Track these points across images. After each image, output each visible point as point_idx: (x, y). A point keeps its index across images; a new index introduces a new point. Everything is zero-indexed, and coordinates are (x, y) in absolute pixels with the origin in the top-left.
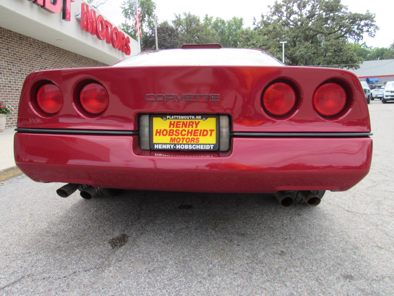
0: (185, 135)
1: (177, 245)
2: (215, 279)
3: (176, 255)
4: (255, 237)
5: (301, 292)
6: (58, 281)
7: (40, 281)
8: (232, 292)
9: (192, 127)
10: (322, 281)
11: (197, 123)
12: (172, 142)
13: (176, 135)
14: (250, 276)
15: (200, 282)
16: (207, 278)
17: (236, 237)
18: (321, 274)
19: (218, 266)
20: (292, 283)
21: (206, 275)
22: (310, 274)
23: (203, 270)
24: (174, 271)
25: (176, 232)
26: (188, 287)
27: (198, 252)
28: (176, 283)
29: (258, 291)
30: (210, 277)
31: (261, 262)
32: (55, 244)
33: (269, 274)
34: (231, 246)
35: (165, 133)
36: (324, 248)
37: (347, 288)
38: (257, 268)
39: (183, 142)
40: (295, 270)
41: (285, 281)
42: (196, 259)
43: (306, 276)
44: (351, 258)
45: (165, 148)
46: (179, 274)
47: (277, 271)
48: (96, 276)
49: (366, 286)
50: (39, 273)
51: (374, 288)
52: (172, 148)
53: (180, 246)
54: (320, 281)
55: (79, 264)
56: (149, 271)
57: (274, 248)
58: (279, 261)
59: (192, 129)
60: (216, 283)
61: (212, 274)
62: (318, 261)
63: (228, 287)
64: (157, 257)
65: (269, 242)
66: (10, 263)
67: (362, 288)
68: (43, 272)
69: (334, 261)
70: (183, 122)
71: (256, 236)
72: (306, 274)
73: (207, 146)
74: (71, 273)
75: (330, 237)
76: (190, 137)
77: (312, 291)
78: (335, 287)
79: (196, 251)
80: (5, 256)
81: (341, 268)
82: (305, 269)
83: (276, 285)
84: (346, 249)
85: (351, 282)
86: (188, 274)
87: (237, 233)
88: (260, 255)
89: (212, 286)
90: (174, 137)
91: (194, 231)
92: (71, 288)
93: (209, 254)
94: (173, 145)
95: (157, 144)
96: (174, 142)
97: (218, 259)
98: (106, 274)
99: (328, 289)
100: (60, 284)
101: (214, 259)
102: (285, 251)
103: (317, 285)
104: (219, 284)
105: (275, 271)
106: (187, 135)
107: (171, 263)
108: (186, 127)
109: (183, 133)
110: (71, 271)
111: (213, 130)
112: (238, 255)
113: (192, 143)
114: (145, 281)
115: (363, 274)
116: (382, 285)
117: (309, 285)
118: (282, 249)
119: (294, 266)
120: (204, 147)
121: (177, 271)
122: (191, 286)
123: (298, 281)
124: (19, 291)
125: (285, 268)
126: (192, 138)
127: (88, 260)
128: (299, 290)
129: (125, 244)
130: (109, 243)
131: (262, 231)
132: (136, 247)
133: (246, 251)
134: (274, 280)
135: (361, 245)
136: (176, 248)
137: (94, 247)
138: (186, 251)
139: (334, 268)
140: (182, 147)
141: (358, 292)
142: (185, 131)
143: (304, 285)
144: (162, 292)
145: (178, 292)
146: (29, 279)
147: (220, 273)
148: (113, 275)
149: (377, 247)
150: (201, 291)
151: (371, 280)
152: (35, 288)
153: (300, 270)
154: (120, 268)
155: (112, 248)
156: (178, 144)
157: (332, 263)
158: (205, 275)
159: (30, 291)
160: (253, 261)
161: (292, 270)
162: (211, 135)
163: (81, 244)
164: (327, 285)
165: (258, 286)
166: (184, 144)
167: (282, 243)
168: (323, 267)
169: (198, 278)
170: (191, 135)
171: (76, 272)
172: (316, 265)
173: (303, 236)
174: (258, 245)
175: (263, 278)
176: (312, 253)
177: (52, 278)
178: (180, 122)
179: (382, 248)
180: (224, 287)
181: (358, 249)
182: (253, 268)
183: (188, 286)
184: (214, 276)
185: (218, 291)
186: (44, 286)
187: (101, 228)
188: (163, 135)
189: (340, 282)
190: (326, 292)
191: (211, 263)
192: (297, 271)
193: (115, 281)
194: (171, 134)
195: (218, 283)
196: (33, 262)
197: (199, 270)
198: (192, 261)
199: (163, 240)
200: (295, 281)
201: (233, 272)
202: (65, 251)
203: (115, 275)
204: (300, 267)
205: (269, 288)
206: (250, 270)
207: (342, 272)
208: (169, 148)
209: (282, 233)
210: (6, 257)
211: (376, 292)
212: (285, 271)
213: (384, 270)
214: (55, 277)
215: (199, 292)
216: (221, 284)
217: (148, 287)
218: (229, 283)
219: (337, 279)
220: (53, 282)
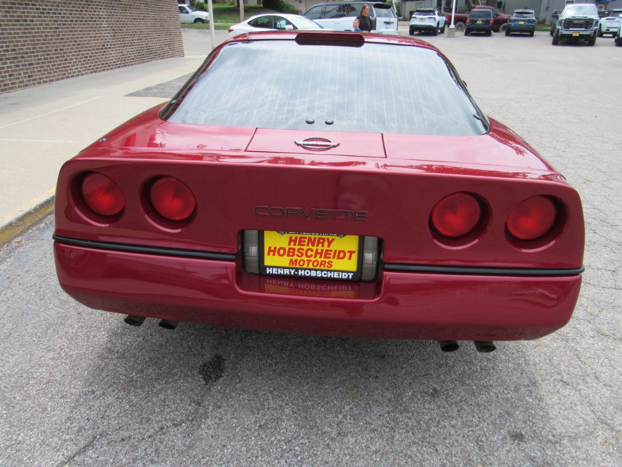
0: (311, 256)
1: (293, 377)
2: (346, 440)
3: (293, 396)
4: (399, 361)
5: (456, 462)
6: (142, 444)
7: (118, 444)
8: (369, 463)
9: (323, 246)
10: (484, 444)
11: (330, 240)
12: (293, 265)
13: (298, 255)
14: (391, 435)
15: (328, 445)
16: (336, 439)
17: (373, 360)
18: (483, 431)
19: (350, 417)
20: (445, 447)
21: (335, 433)
22: (469, 431)
23: (330, 425)
24: (293, 426)
25: (290, 351)
26: (312, 455)
27: (322, 391)
28: (297, 448)
29: (402, 460)
30: (340, 437)
31: (406, 410)
32: (125, 375)
33: (417, 431)
34: (367, 379)
35: (282, 252)
36: (491, 382)
37: (514, 455)
38: (401, 420)
39: (308, 265)
40: (450, 423)
41: (436, 444)
42: (320, 403)
43: (464, 434)
44: (525, 403)
45: (282, 273)
46: (299, 431)
47: (427, 427)
48: (190, 435)
49: (537, 452)
50: (115, 430)
51: (547, 454)
52: (292, 274)
53: (297, 379)
54: (480, 443)
55: (165, 413)
56: (260, 426)
57: (425, 384)
58: (430, 407)
59: (323, 248)
60: (348, 448)
61: (342, 432)
62: (481, 408)
63: (363, 454)
64: (268, 399)
65: (418, 371)
66: (71, 412)
67: (532, 454)
68: (120, 428)
69: (502, 408)
70: (310, 239)
71: (401, 359)
72: (464, 431)
73: (344, 274)
74: (157, 429)
75: (501, 362)
76: (320, 260)
77: (469, 460)
78: (499, 453)
79: (320, 388)
80: (61, 398)
81: (510, 420)
82: (463, 421)
83: (424, 451)
84: (520, 386)
85: (520, 445)
86: (311, 431)
87: (375, 353)
88: (406, 396)
89: (343, 453)
90: (294, 258)
91: (315, 349)
92: (162, 456)
93: (338, 395)
94: (294, 270)
95: (270, 267)
96: (296, 265)
97: (350, 404)
98: (203, 431)
99: (490, 457)
100: (146, 449)
101: (345, 404)
102: (438, 389)
103: (476, 450)
104: (352, 449)
105: (424, 425)
106: (315, 257)
107: (287, 411)
108: (313, 245)
109: (309, 253)
110: (156, 426)
111: (354, 252)
112: (376, 396)
113: (322, 267)
114: (256, 445)
115: (537, 432)
116: (558, 451)
117: (466, 450)
118: (435, 385)
119: (449, 417)
120: (339, 275)
121: (297, 427)
122: (316, 454)
123: (453, 443)
124: (95, 462)
125: (437, 420)
126: (322, 261)
127: (176, 405)
128: (454, 459)
129: (222, 375)
130: (199, 373)
131: (409, 350)
132: (238, 381)
133: (387, 389)
134: (422, 442)
135: (540, 379)
136: (293, 382)
137: (180, 380)
138: (307, 389)
139: (501, 421)
140: (307, 273)
141: (527, 462)
142: (312, 250)
143: (459, 450)
144: (280, 463)
145: (300, 463)
146: (103, 441)
147: (352, 430)
148: (213, 434)
149: (561, 381)
150: (330, 461)
151: (546, 441)
152: (114, 456)
153: (456, 424)
154: (221, 421)
155: (205, 383)
156: (302, 269)
157: (499, 410)
158: (333, 433)
159: (109, 461)
160: (396, 408)
161: (446, 424)
162: (350, 258)
163: (161, 375)
164: (489, 450)
165: (402, 452)
166: (310, 270)
167: (435, 373)
168: (486, 418)
169: (325, 438)
170: (321, 257)
171: (164, 427)
172: (478, 415)
173: (464, 361)
174: (403, 378)
175: (408, 439)
176: (474, 393)
177: (134, 438)
178: (305, 238)
179: (568, 384)
180: (358, 455)
181: (536, 386)
182: (395, 420)
183: (313, 453)
184: (346, 435)
185: (351, 461)
186: (126, 454)
187: (184, 342)
188: (279, 255)
189: (505, 445)
190: (487, 462)
191: (341, 413)
192: (452, 426)
193: (217, 444)
194: (291, 254)
195: (351, 447)
196: (102, 409)
197: (325, 425)
198: (315, 408)
199: (274, 368)
200: (449, 443)
201: (370, 427)
202: (142, 388)
203: (215, 433)
204: (457, 419)
205: (416, 455)
206: (392, 424)
207: (510, 427)
208: (288, 273)
209: (436, 354)
210: (64, 401)
211: (549, 462)
212: (437, 426)
213: (565, 424)
214: (136, 436)
215: (327, 463)
216: (354, 449)
217: (261, 455)
218: (365, 446)
219: (502, 440)
220: (136, 446)
